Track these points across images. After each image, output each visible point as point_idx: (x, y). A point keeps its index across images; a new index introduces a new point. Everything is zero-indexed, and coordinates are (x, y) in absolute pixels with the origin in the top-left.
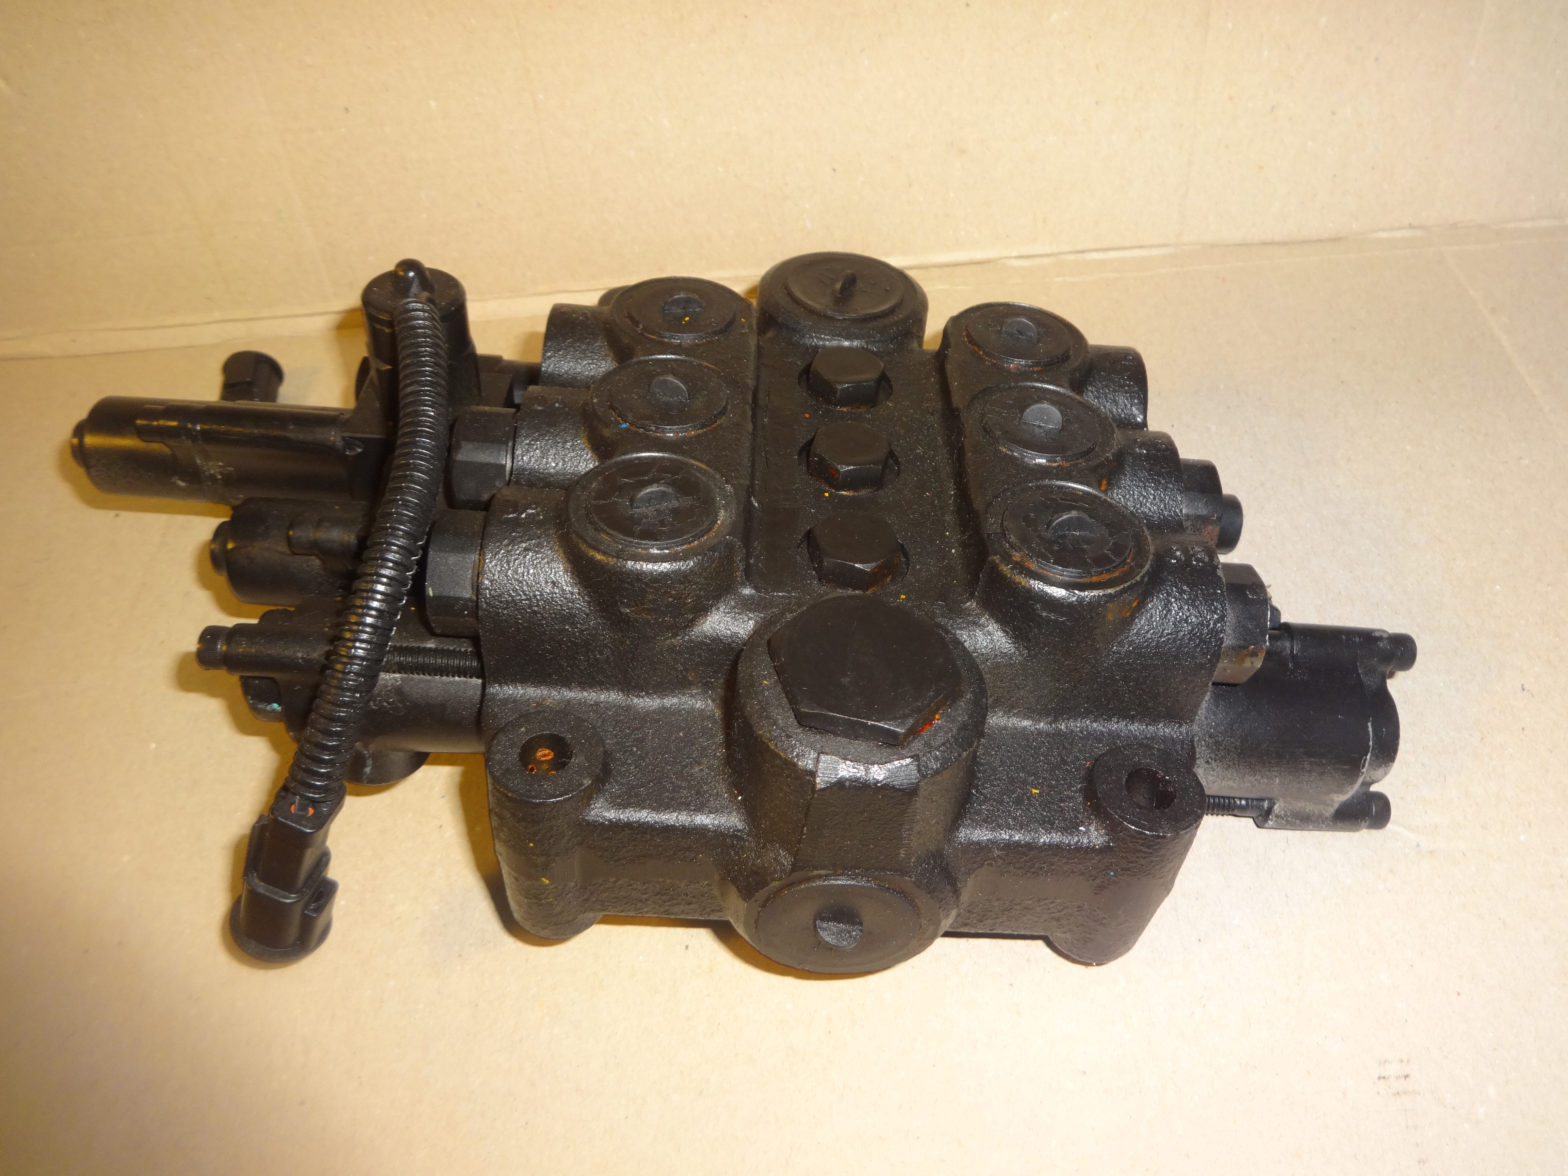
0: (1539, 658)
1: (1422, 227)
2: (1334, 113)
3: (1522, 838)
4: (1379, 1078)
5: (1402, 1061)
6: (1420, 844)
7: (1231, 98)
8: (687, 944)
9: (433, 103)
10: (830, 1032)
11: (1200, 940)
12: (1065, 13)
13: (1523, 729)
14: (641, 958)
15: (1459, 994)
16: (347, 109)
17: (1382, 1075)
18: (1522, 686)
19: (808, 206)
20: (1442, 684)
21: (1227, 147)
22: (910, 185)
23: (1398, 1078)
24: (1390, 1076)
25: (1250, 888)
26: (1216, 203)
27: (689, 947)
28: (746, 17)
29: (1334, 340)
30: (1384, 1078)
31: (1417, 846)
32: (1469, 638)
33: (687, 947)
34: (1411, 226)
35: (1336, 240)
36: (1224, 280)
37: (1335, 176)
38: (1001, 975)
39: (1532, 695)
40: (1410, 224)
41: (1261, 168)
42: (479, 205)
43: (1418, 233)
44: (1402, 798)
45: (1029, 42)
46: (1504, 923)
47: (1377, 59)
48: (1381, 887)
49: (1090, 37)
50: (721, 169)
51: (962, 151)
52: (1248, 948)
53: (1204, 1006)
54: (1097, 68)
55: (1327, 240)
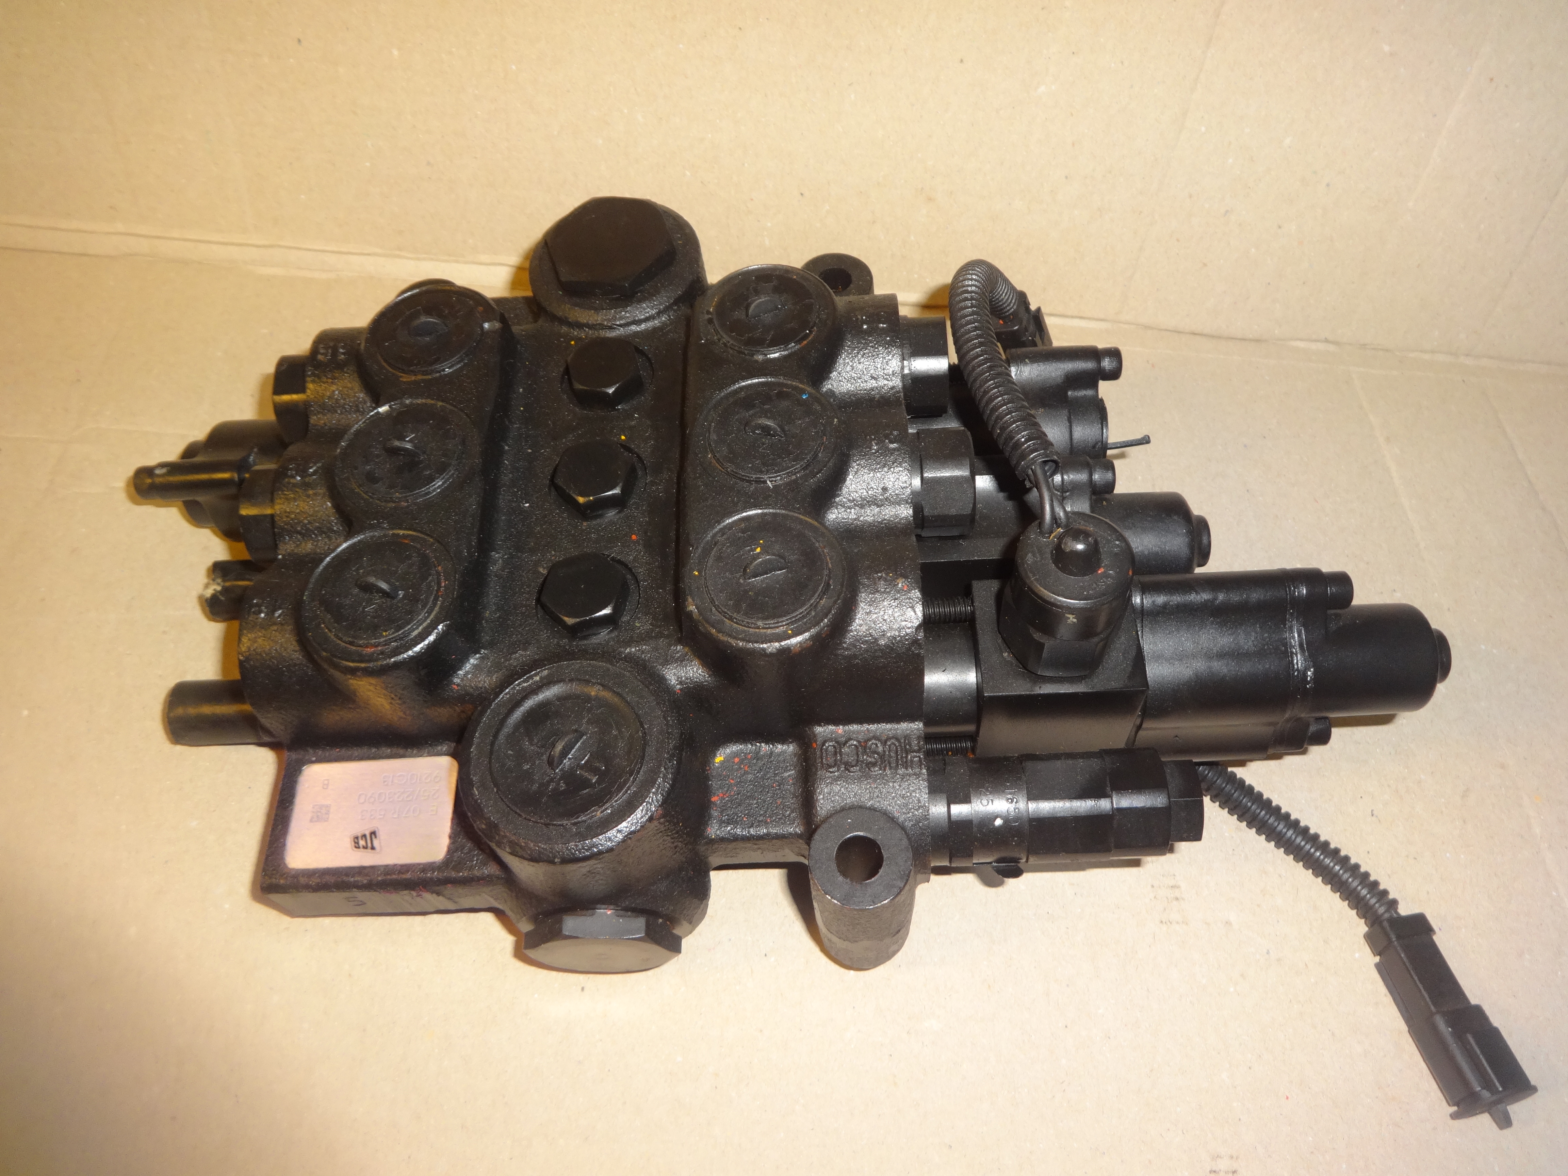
0: (1389, 786)
1: (1336, 343)
2: (1280, 227)
3: (1357, 955)
4: (1211, 1172)
5: (1232, 1157)
6: (1270, 951)
7: (1190, 196)
8: (583, 986)
9: (396, 52)
10: (716, 1087)
11: (1066, 1027)
12: (1053, 87)
13: (1368, 852)
14: (536, 996)
15: (1287, 1098)
16: (299, 41)
17: (1214, 1169)
18: (1372, 811)
19: (769, 224)
20: (1303, 801)
21: (1178, 240)
22: (874, 222)
23: (1227, 1172)
24: (1220, 1171)
25: (1117, 980)
26: (1158, 289)
27: (585, 989)
28: (740, 29)
29: (1245, 446)
30: (1215, 1172)
31: (1267, 953)
32: (1331, 760)
33: (583, 989)
34: (1326, 341)
35: (1257, 341)
36: (1153, 366)
37: (1269, 284)
38: (882, 1045)
39: (1379, 821)
40: (1326, 339)
41: (1205, 265)
42: (429, 164)
43: (1331, 348)
44: (1259, 906)
45: (1014, 108)
46: (1333, 1034)
47: (1328, 185)
48: (1232, 989)
49: (1072, 114)
50: (688, 173)
51: (930, 199)
52: (1109, 1038)
53: (1064, 1091)
54: (1073, 145)
55: (1250, 340)
